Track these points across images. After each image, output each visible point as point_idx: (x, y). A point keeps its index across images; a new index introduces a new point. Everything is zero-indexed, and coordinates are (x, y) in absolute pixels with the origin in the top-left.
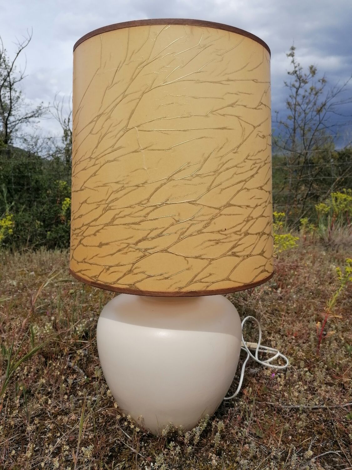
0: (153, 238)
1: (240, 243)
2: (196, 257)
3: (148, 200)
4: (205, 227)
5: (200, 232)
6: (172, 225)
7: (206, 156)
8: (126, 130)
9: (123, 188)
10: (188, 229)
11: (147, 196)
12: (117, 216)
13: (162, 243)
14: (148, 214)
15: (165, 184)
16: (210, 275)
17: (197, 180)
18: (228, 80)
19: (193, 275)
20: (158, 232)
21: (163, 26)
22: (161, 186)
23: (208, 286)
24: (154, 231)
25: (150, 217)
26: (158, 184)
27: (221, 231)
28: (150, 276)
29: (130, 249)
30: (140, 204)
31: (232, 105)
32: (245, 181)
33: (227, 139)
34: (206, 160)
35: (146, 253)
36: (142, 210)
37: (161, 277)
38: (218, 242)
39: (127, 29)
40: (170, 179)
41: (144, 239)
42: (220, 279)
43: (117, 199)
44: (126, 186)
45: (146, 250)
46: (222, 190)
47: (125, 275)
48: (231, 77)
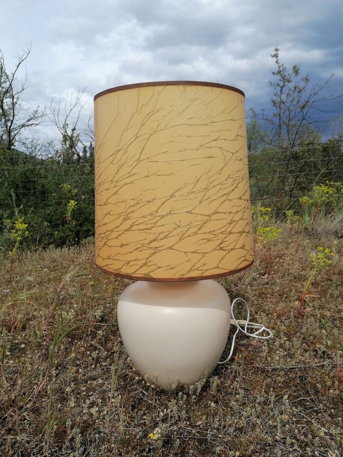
0: (161, 239)
1: (225, 240)
2: (193, 252)
3: (157, 211)
4: (199, 229)
5: (196, 233)
6: (175, 229)
7: (198, 178)
8: (139, 161)
9: (138, 203)
10: (187, 231)
11: (156, 209)
12: (134, 224)
13: (168, 242)
14: (157, 222)
15: (168, 199)
16: (204, 264)
17: (192, 196)
18: (212, 122)
19: (192, 265)
20: (166, 234)
21: (163, 87)
22: (166, 201)
23: (203, 273)
24: (162, 234)
25: (158, 224)
26: (164, 200)
27: (211, 232)
28: (159, 267)
29: (145, 248)
30: (150, 214)
31: (215, 140)
32: (228, 194)
33: (213, 165)
34: (198, 181)
35: (157, 251)
36: (152, 219)
37: (168, 268)
38: (209, 240)
39: (138, 88)
40: (172, 196)
41: (155, 240)
42: (211, 267)
43: (133, 211)
44: (140, 201)
45: (156, 248)
46: (211, 202)
47: (141, 267)
48: (214, 120)
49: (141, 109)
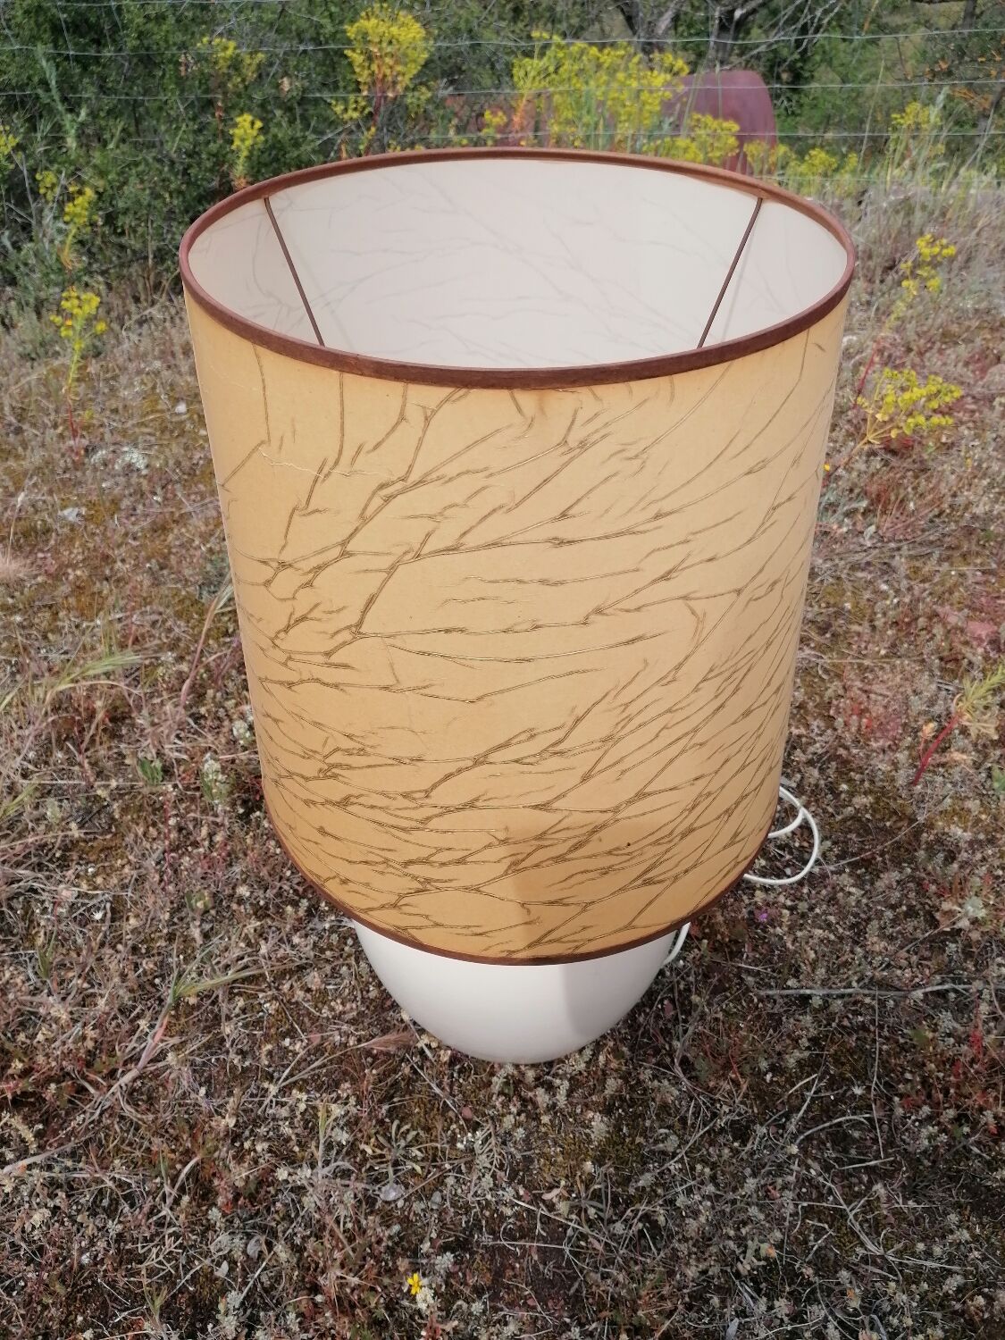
0: (443, 864)
1: (666, 857)
2: (552, 903)
3: (427, 793)
4: (576, 847)
5: (560, 859)
6: (489, 846)
7: (580, 712)
8: (357, 630)
9: (362, 752)
10: (529, 855)
11: (427, 786)
12: (353, 800)
13: (466, 875)
14: (429, 819)
15: (467, 769)
16: (584, 928)
17: (553, 763)
18: (658, 516)
19: (543, 933)
20: (459, 855)
21: (446, 391)
22: (460, 771)
23: (577, 947)
24: (446, 853)
25: (433, 824)
26: (452, 768)
27: (618, 849)
28: (437, 925)
29: (391, 870)
30: (406, 796)
31: (665, 577)
32: (695, 730)
33: (645, 661)
34: (578, 720)
35: (428, 887)
37: (464, 931)
38: (605, 872)
39: (335, 373)
40: (478, 762)
41: (425, 861)
42: (609, 931)
43: (349, 767)
44: (368, 749)
45: (428, 881)
46: (623, 772)
47: (383, 907)
48: (666, 506)
49: (354, 460)
